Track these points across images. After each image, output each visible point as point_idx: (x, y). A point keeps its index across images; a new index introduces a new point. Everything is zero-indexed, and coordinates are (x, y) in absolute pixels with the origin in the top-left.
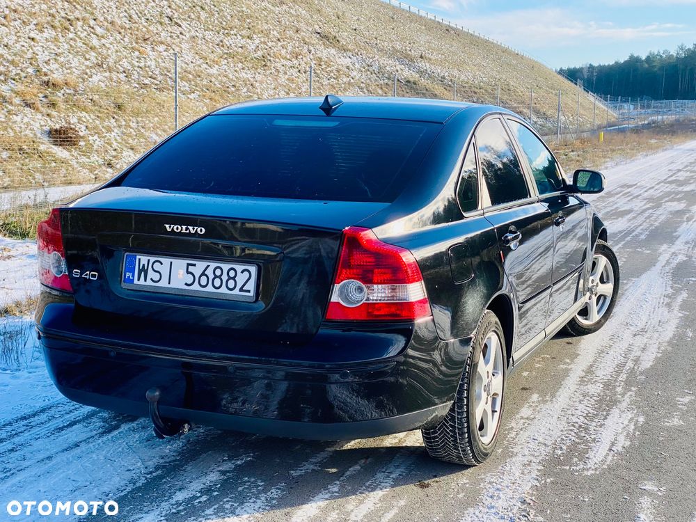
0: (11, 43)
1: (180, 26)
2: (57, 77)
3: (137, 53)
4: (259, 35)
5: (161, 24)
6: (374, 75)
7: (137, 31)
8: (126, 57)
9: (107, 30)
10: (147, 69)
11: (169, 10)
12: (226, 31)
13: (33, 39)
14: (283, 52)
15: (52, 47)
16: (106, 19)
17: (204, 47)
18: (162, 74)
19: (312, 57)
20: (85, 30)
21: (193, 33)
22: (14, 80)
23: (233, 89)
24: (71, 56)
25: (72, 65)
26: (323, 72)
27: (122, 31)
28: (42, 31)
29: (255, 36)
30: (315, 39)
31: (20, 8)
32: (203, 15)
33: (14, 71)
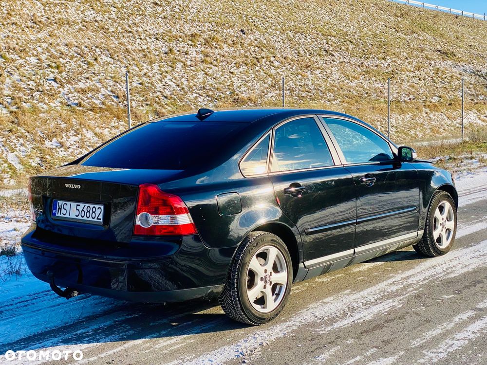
0: (218, 76)
1: (333, 56)
2: (244, 96)
3: (300, 76)
4: (391, 57)
5: (320, 55)
6: (482, 78)
7: (303, 61)
8: (292, 80)
9: (282, 63)
10: (306, 86)
11: (327, 45)
12: (367, 56)
13: (232, 73)
14: (409, 66)
15: (244, 77)
16: (282, 56)
17: (349, 68)
18: (315, 89)
19: (431, 68)
20: (267, 64)
21: (342, 60)
22: (216, 99)
23: (366, 95)
24: (255, 81)
25: (255, 88)
26: (439, 79)
27: (292, 63)
28: (238, 68)
29: (388, 57)
30: (435, 56)
31: (227, 54)
32: (351, 46)
33: (217, 93)
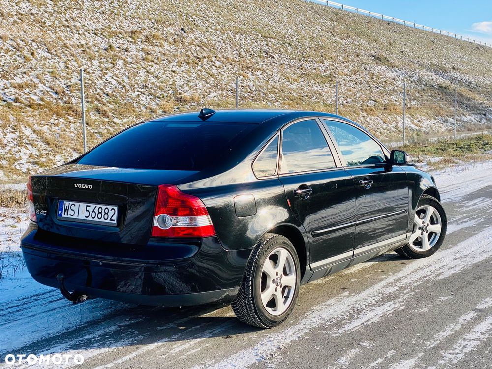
0: (160, 75)
1: (273, 57)
2: (187, 95)
3: (241, 77)
4: (329, 60)
5: (260, 57)
6: (414, 83)
7: (244, 62)
8: (234, 80)
9: (223, 63)
10: (248, 87)
11: (267, 47)
12: (305, 59)
13: (174, 72)
14: (346, 71)
15: (186, 76)
16: (223, 56)
17: (288, 71)
18: (257, 90)
19: (367, 73)
20: (208, 64)
21: (281, 62)
22: (159, 98)
23: (306, 98)
24: (197, 81)
25: (198, 87)
26: (374, 83)
27: (233, 63)
28: (180, 66)
29: (325, 61)
30: (370, 61)
31: (168, 52)
32: (290, 49)
33: (160, 92)
